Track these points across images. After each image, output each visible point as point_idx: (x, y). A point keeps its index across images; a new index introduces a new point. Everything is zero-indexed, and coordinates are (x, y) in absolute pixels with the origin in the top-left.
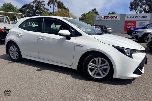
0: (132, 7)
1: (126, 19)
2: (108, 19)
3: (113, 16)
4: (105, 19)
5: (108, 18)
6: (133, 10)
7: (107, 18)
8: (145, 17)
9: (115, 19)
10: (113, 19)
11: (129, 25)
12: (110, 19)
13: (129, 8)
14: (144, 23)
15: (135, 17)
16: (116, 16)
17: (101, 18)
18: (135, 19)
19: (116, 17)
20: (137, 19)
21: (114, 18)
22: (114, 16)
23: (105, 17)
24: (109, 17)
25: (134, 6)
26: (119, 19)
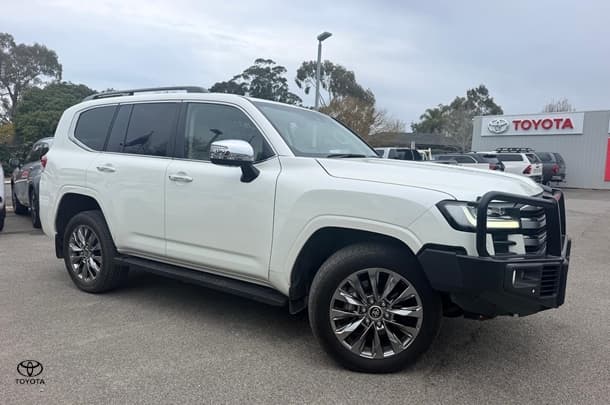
2: (533, 132)
3: (552, 119)
4: (521, 132)
9: (560, 131)
12: (540, 131)
16: (568, 121)
17: (503, 129)
19: (568, 124)
21: (558, 127)
22: (558, 121)
23: (516, 123)
24: (536, 125)
26: (581, 132)
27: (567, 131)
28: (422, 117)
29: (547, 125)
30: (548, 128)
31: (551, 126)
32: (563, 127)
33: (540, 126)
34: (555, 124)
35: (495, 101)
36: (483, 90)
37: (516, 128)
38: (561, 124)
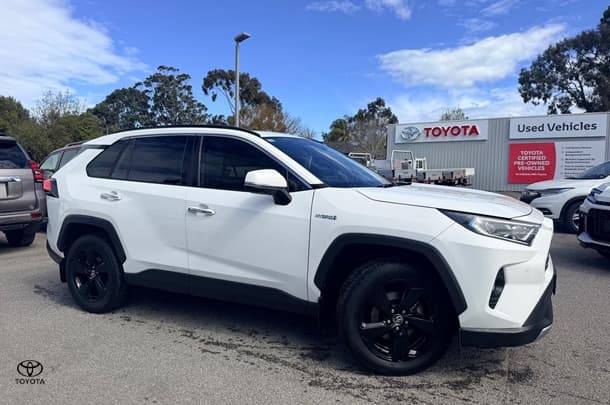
0: (530, 86)
1: (514, 134)
2: (440, 139)
3: (460, 127)
4: (431, 139)
5: (443, 133)
6: (536, 99)
7: (436, 132)
8: (586, 127)
9: (467, 138)
10: (459, 138)
11: (526, 158)
12: (449, 138)
13: (520, 91)
14: (585, 151)
15: (546, 127)
16: (474, 128)
17: (415, 136)
18: (546, 134)
19: (474, 130)
20: (555, 134)
21: (465, 134)
22: (465, 128)
23: (428, 130)
24: (446, 132)
25: (534, 86)
26: (486, 138)
27: (473, 137)
28: (331, 127)
29: (455, 132)
30: (455, 135)
31: (458, 133)
32: (470, 134)
33: (449, 133)
34: (462, 130)
37: (428, 135)
38: (468, 131)
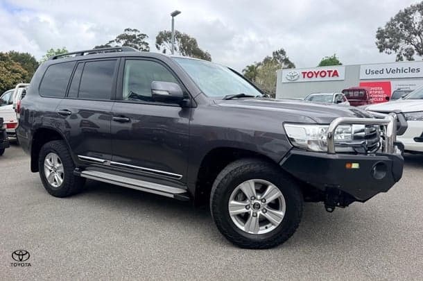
2: (314, 79)
3: (326, 71)
4: (307, 79)
5: (314, 76)
7: (310, 75)
8: (413, 71)
9: (331, 79)
10: (327, 78)
12: (319, 78)
16: (336, 71)
17: (296, 77)
19: (336, 74)
21: (329, 76)
22: (330, 72)
23: (304, 73)
26: (343, 79)
27: (335, 78)
28: (243, 71)
29: (323, 74)
30: (323, 77)
31: (325, 75)
32: (333, 76)
33: (319, 75)
34: (328, 73)
35: (290, 60)
36: (282, 52)
37: (304, 77)
38: (332, 74)
